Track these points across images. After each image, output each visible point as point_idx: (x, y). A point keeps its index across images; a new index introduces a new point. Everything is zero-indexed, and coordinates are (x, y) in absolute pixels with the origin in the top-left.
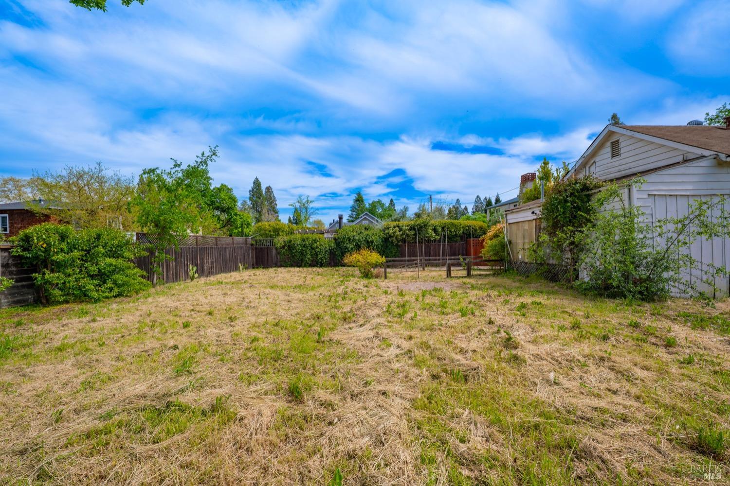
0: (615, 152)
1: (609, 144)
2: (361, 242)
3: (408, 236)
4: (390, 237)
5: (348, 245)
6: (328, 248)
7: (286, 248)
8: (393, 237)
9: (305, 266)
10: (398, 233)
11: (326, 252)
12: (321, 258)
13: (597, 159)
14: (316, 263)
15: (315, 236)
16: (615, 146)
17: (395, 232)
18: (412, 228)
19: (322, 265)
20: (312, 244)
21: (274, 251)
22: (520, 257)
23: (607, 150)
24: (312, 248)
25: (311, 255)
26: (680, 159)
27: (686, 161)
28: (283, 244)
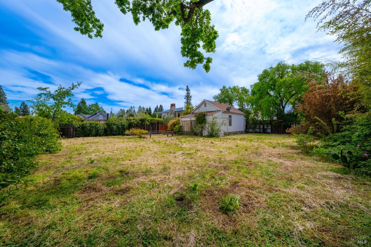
0: (205, 106)
1: (204, 104)
2: (119, 125)
3: (139, 123)
4: (132, 123)
5: (114, 127)
6: (103, 128)
7: (81, 128)
8: (133, 123)
9: (91, 136)
10: (135, 122)
11: (102, 130)
12: (100, 133)
13: (201, 106)
14: (97, 134)
15: (97, 123)
16: (205, 104)
17: (134, 122)
18: (140, 120)
19: (100, 136)
20: (96, 126)
21: (72, 130)
22: (186, 130)
23: (204, 105)
24: (96, 128)
25: (95, 131)
26: (217, 110)
27: (218, 111)
28: (79, 126)
